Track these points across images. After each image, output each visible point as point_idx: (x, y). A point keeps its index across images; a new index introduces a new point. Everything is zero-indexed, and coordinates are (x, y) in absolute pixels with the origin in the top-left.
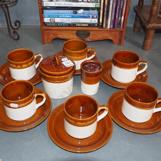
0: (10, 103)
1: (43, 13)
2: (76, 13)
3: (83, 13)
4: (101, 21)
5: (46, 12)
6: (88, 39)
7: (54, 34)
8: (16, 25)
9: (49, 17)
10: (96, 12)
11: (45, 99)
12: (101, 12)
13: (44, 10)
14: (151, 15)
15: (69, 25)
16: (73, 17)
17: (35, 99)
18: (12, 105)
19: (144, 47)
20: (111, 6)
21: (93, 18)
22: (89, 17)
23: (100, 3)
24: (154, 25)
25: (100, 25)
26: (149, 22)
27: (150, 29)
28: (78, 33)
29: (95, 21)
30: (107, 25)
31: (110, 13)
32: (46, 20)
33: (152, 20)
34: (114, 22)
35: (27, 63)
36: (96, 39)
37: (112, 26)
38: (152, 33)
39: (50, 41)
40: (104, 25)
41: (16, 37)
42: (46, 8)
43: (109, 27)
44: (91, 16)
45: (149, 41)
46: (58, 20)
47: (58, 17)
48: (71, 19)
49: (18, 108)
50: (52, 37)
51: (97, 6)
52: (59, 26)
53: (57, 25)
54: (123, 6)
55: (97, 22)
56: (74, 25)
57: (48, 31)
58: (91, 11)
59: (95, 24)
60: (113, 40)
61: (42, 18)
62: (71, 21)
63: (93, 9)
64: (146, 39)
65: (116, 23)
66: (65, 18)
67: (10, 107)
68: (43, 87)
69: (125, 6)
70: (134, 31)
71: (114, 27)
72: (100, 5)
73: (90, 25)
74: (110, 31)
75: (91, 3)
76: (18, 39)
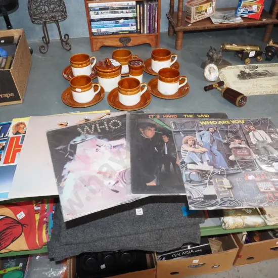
0: (75, 88)
1: (91, 25)
2: (118, 23)
3: (124, 22)
4: (139, 28)
5: (93, 24)
6: (130, 45)
7: (100, 42)
8: (65, 38)
9: (96, 27)
10: (134, 20)
11: (100, 88)
12: (138, 20)
13: (92, 23)
14: (178, 20)
15: (113, 34)
16: (115, 26)
17: (93, 88)
18: (77, 90)
19: (176, 48)
20: (145, 15)
21: (132, 25)
22: (128, 25)
23: (137, 12)
24: (182, 27)
25: (138, 32)
26: (177, 25)
27: (178, 31)
28: (121, 40)
29: (134, 28)
30: (144, 31)
31: (145, 21)
32: (94, 30)
33: (180, 24)
34: (149, 28)
35: (86, 63)
36: (136, 44)
37: (148, 32)
38: (180, 34)
39: (97, 49)
40: (142, 31)
41: (68, 48)
42: (93, 20)
43: (145, 32)
44: (130, 24)
45: (179, 42)
46: (103, 30)
47: (103, 27)
48: (114, 28)
49: (81, 92)
50: (99, 45)
51: (134, 15)
52: (105, 35)
53: (103, 34)
54: (155, 14)
55: (135, 29)
56: (117, 33)
57: (96, 40)
58: (129, 20)
59: (134, 31)
60: (151, 43)
61: (90, 29)
62: (114, 30)
63: (131, 18)
64: (177, 40)
65: (151, 28)
66: (109, 27)
67: (76, 91)
68: (98, 81)
69: (157, 14)
70: (169, 35)
71: (150, 32)
72: (137, 14)
73: (130, 32)
74: (147, 36)
75: (129, 14)
76: (70, 49)
